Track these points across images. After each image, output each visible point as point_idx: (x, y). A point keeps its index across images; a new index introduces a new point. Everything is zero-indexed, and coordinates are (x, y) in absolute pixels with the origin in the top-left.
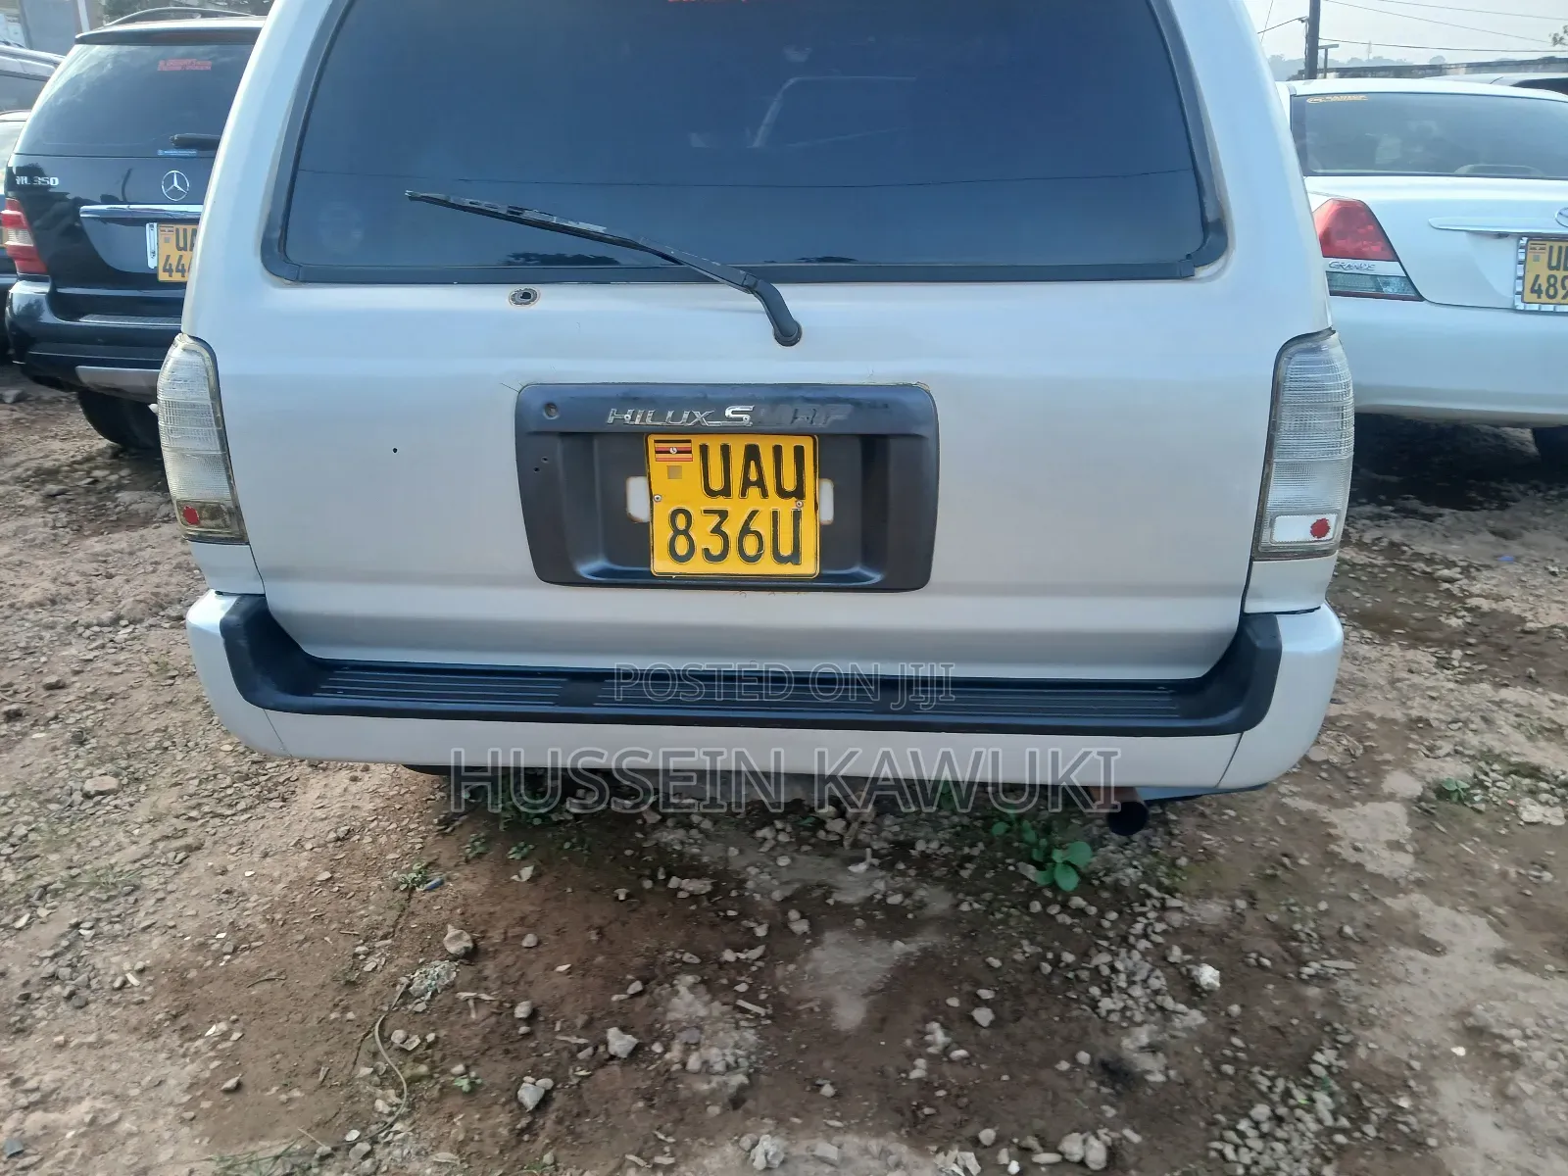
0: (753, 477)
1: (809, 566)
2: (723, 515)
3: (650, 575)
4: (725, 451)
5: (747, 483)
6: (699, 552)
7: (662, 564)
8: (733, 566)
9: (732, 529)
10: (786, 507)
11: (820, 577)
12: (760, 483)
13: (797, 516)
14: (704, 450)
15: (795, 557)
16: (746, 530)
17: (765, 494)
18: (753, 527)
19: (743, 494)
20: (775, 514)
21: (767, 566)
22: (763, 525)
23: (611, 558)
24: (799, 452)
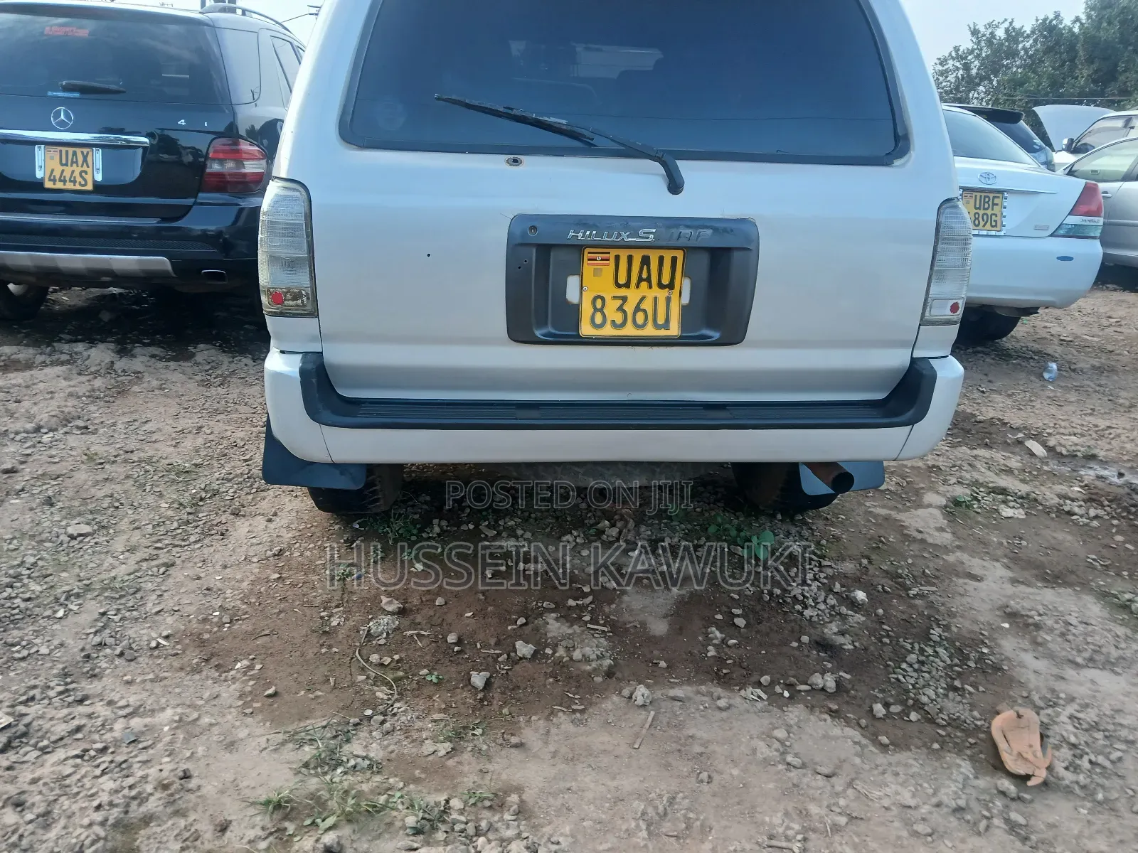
0: (645, 275)
1: (674, 330)
2: (624, 299)
3: (579, 336)
4: (630, 259)
5: (640, 280)
6: (609, 322)
7: (586, 330)
8: (629, 331)
9: (629, 308)
10: (662, 295)
11: (681, 337)
12: (648, 280)
13: (668, 300)
14: (617, 258)
15: (666, 325)
16: (637, 309)
17: (650, 287)
18: (643, 306)
19: (638, 286)
20: (656, 299)
21: (650, 331)
22: (647, 305)
23: (554, 327)
24: (674, 260)
